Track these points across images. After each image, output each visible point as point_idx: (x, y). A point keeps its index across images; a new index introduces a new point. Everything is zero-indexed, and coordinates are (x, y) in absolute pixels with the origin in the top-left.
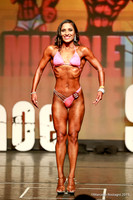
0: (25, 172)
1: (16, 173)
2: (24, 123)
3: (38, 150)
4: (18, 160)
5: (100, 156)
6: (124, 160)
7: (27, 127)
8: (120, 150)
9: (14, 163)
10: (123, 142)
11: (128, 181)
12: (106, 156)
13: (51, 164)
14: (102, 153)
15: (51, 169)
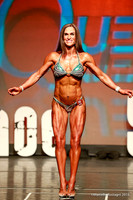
0: (28, 177)
1: (18, 178)
2: (26, 129)
3: (40, 155)
4: (20, 165)
5: (102, 161)
6: (126, 166)
7: (29, 133)
8: (122, 155)
9: (16, 168)
10: (126, 147)
11: (130, 187)
12: (108, 161)
13: (53, 169)
14: (104, 158)
15: (53, 174)
